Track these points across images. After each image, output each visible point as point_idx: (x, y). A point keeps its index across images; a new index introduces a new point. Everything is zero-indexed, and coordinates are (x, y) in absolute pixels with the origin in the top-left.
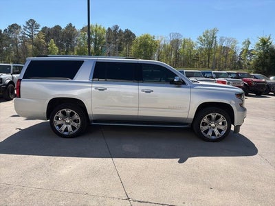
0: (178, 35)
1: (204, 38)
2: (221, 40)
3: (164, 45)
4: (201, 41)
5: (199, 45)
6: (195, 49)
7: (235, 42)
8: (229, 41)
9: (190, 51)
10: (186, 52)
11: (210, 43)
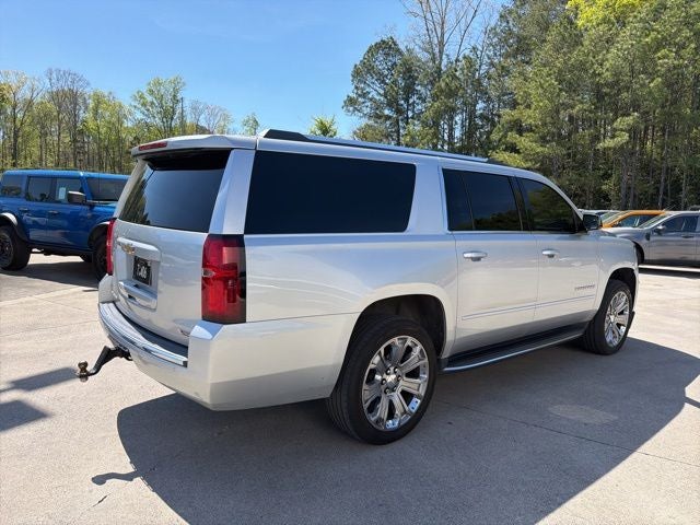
0: (75, 78)
1: (149, 98)
2: (194, 109)
3: (30, 103)
4: (144, 105)
5: (139, 116)
6: (128, 124)
7: (226, 117)
8: (213, 114)
9: (115, 127)
10: (103, 130)
11: (168, 114)
